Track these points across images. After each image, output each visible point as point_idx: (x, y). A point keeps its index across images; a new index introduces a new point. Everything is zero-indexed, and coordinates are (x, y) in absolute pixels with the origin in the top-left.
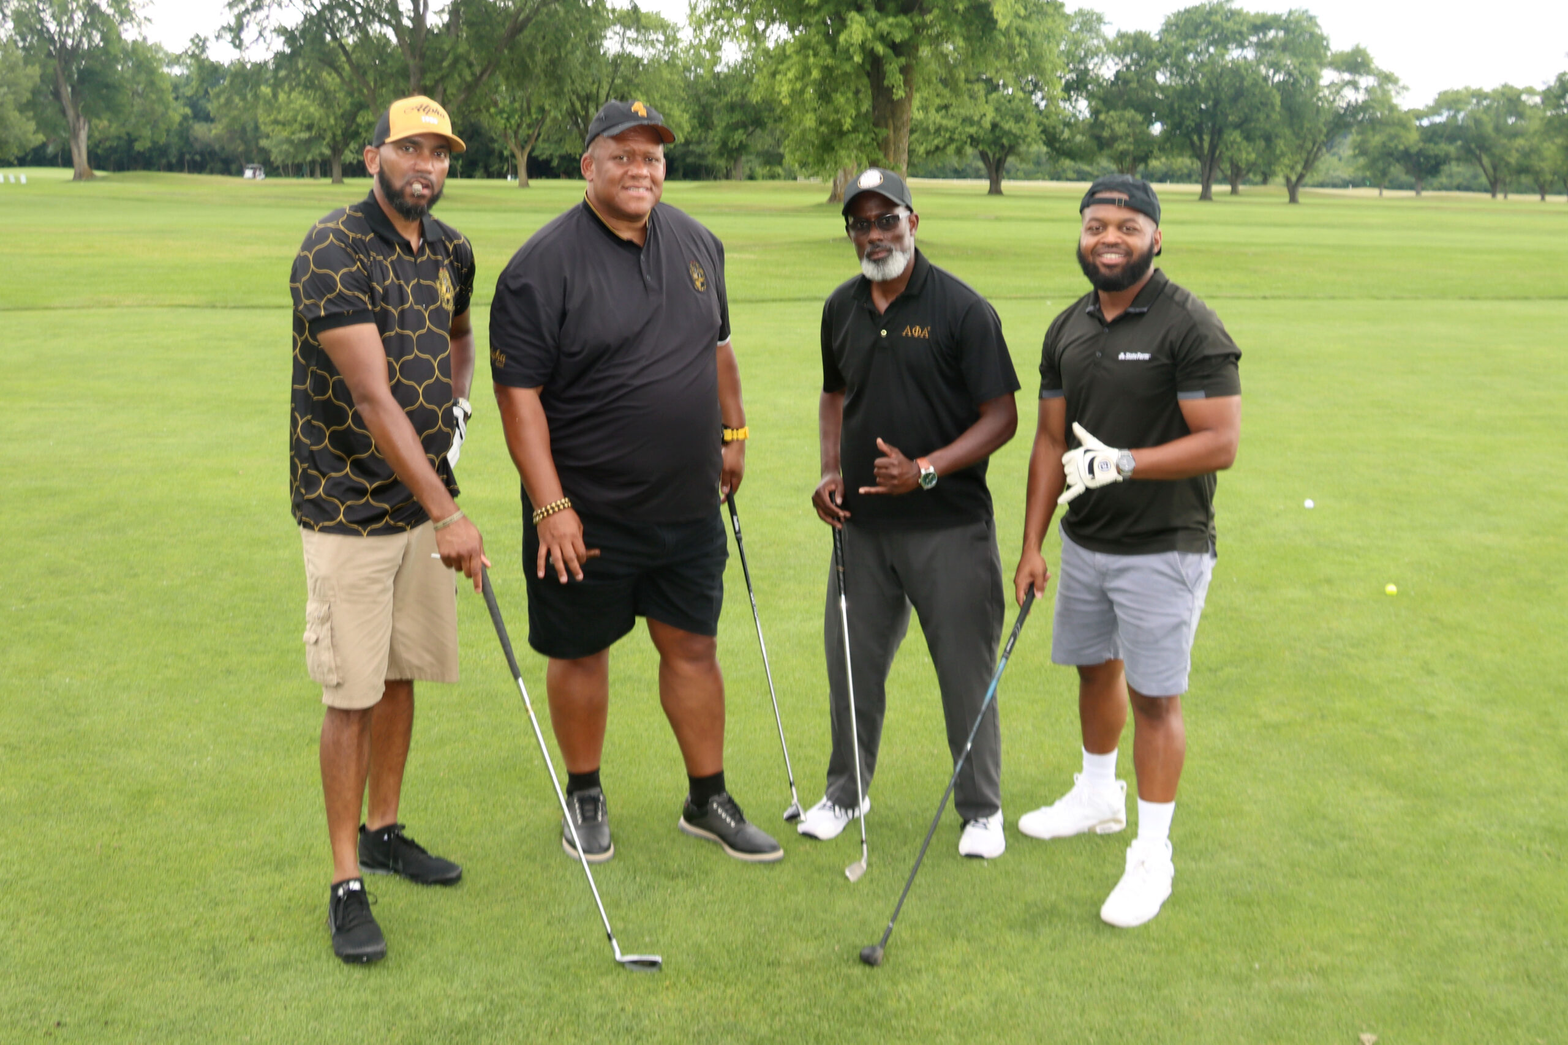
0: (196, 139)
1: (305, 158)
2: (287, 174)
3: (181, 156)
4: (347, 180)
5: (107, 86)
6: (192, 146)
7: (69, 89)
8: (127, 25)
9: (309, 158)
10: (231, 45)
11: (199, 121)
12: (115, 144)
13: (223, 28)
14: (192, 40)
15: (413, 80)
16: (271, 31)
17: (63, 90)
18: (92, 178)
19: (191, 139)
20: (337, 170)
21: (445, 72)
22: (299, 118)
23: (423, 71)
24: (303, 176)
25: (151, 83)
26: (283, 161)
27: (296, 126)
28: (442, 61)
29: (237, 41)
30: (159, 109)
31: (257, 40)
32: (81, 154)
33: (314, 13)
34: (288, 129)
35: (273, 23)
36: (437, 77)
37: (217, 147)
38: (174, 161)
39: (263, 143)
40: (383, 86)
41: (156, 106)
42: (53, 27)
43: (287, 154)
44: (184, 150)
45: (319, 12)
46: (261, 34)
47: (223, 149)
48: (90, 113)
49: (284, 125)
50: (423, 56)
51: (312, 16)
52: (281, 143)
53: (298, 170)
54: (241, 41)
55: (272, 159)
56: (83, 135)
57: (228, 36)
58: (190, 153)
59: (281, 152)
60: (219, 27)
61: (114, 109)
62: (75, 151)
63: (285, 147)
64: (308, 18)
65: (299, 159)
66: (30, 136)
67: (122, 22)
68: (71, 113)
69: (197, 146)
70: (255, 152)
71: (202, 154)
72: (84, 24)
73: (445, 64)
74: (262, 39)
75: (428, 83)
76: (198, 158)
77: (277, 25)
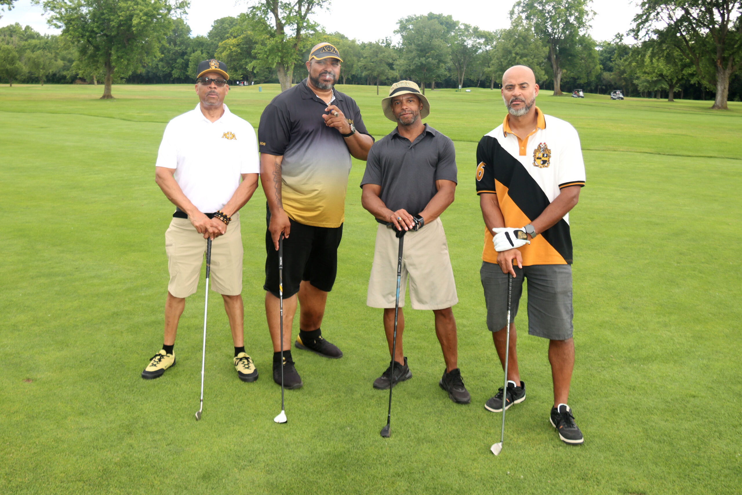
0: (604, 79)
1: (654, 89)
2: (644, 96)
3: (597, 86)
4: (675, 100)
5: (571, 55)
6: (602, 81)
7: (555, 56)
8: (582, 29)
9: (656, 89)
10: (633, 38)
11: (606, 71)
12: (568, 80)
13: (630, 30)
14: (616, 36)
15: (718, 54)
16: (652, 32)
17: (552, 57)
18: (561, 95)
19: (602, 79)
20: (671, 95)
21: (735, 50)
22: (656, 71)
23: (723, 50)
24: (651, 97)
25: (590, 54)
26: (643, 90)
27: (654, 74)
28: (734, 45)
29: (636, 37)
30: (592, 65)
31: (645, 36)
32: (557, 84)
33: (673, 23)
34: (650, 76)
35: (653, 28)
36: (730, 53)
37: (613, 83)
38: (593, 88)
39: (635, 82)
40: (702, 56)
41: (591, 64)
42: (550, 30)
43: (646, 87)
44: (598, 84)
45: (675, 23)
46: (647, 33)
47: (616, 84)
48: (562, 66)
49: (648, 74)
50: (724, 43)
51: (672, 25)
52: (644, 82)
53: (649, 95)
54: (638, 36)
55: (639, 89)
56: (559, 76)
57: (632, 34)
58: (600, 85)
59: (643, 86)
60: (629, 30)
61: (573, 65)
62: (555, 83)
63: (645, 84)
64: (670, 25)
65: (651, 90)
66: (543, 77)
67: (579, 27)
68: (555, 67)
69: (604, 82)
70: (630, 85)
71: (606, 86)
72: (563, 28)
73: (736, 46)
74: (647, 35)
75: (726, 55)
76: (604, 87)
77: (655, 29)
